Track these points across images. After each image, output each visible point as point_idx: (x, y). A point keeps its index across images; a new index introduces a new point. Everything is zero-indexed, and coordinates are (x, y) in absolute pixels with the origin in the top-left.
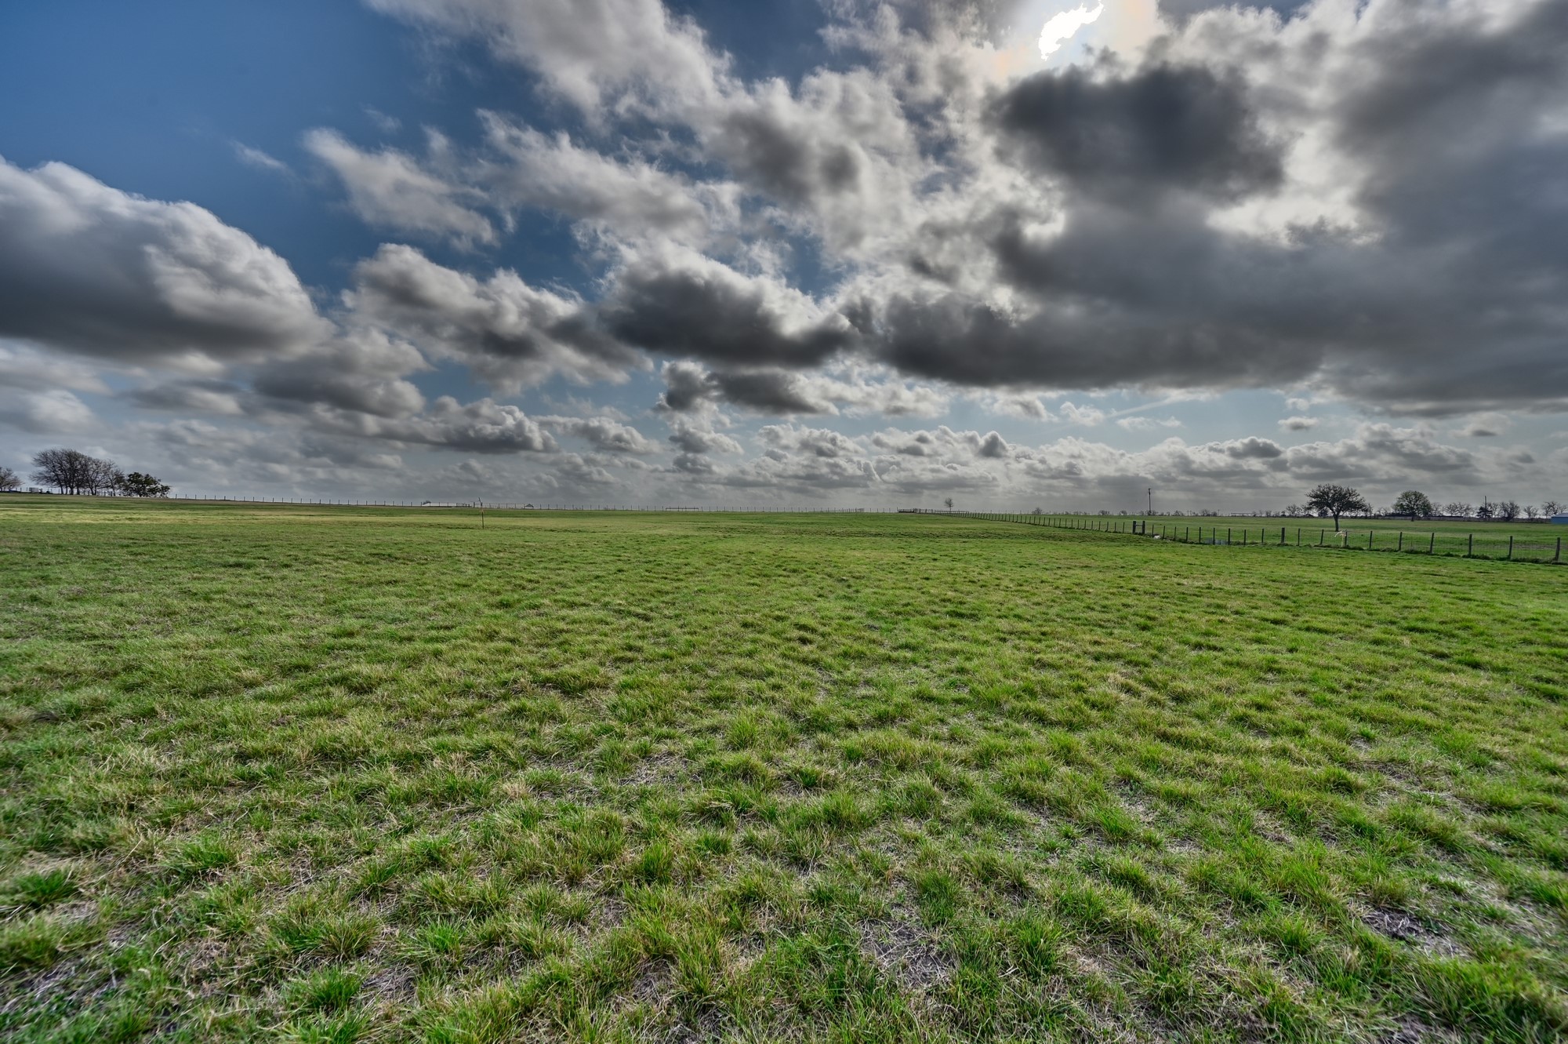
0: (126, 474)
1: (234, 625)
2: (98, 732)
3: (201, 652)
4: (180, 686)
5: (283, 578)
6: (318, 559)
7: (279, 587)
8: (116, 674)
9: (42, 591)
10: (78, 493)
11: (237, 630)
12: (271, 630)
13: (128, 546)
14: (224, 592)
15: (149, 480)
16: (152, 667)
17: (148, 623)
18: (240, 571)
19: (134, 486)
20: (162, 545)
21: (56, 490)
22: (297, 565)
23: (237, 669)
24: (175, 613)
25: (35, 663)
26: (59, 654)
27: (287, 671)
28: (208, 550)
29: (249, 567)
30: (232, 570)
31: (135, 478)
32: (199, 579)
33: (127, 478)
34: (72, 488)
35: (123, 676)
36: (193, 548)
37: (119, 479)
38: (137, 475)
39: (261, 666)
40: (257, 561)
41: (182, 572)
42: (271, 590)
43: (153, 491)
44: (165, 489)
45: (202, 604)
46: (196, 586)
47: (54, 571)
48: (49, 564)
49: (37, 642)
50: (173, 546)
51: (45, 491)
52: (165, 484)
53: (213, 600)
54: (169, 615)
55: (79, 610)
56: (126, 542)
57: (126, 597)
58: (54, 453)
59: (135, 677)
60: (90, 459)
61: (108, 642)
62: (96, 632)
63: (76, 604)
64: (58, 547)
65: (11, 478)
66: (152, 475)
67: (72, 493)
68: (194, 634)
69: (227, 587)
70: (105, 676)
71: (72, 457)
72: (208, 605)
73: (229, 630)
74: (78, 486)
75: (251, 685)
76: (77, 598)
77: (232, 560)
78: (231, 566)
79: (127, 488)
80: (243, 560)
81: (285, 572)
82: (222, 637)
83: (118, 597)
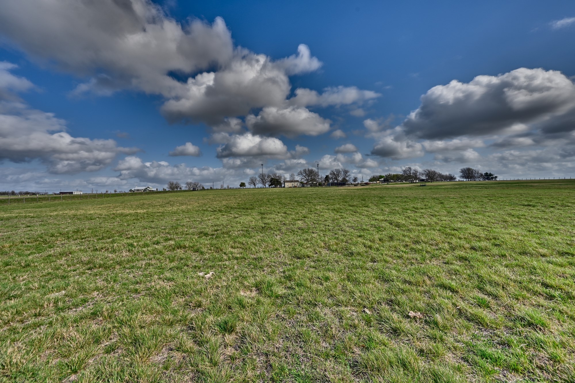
0: (483, 173)
1: (531, 229)
2: (488, 257)
3: (520, 238)
4: (514, 249)
5: (551, 212)
6: (569, 205)
7: (550, 216)
8: (491, 239)
9: (466, 210)
10: (470, 180)
11: (533, 231)
12: (549, 234)
13: (487, 197)
14: (525, 216)
15: (491, 175)
16: (503, 240)
17: (498, 224)
18: (530, 208)
19: (486, 177)
20: (498, 197)
21: (465, 180)
22: (557, 207)
23: (536, 248)
24: (507, 222)
25: (469, 232)
26: (474, 230)
27: (562, 254)
28: (515, 199)
29: (534, 206)
30: (526, 207)
31: (486, 174)
32: (514, 210)
33: (484, 174)
34: (469, 179)
35: (493, 240)
36: (509, 198)
37: (481, 175)
38: (487, 173)
39: (548, 248)
40: (537, 204)
41: (507, 207)
42: (546, 217)
43: (492, 178)
44: (496, 177)
45: (517, 219)
46: (513, 212)
47: (469, 204)
48: (467, 202)
49: (468, 225)
50: (502, 197)
51: (462, 180)
52: (496, 176)
53: (521, 218)
54: (505, 222)
55: (477, 217)
56: (486, 196)
57: (489, 214)
58: (464, 169)
59: (497, 242)
60: (473, 170)
61: (487, 228)
62: (483, 224)
63: (476, 215)
64: (468, 197)
65: (454, 177)
66: (492, 173)
67: (469, 181)
68: (516, 230)
69: (526, 214)
70: (488, 239)
71: (469, 169)
72: (519, 220)
73: (530, 231)
74: (470, 178)
75: (543, 256)
76: (476, 213)
77: (526, 203)
78: (526, 205)
79: (484, 178)
80: (531, 203)
81: (552, 209)
82: (528, 233)
83: (487, 214)
